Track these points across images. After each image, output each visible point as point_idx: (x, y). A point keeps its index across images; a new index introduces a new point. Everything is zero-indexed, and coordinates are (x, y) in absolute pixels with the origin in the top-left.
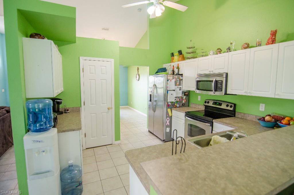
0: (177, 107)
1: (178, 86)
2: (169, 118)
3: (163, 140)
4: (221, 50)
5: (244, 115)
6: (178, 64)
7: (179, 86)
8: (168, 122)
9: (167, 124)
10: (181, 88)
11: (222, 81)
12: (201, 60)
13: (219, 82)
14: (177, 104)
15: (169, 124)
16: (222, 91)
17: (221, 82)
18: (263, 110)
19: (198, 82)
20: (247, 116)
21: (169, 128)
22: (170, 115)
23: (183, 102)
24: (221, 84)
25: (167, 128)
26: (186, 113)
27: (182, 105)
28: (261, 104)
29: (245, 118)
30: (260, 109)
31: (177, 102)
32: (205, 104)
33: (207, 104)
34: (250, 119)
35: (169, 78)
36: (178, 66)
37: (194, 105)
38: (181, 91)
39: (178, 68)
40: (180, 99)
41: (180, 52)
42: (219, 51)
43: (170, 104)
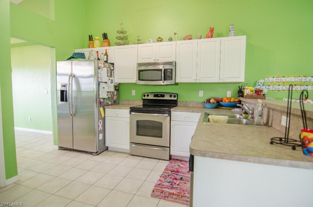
0: (109, 105)
1: (109, 78)
2: (101, 120)
3: (95, 152)
4: (162, 39)
5: (186, 103)
6: (106, 50)
7: (111, 78)
8: (100, 125)
9: (99, 129)
10: (112, 80)
11: (172, 70)
12: (141, 47)
13: (168, 70)
14: (109, 101)
15: (101, 129)
16: (172, 79)
17: (170, 70)
18: (202, 96)
19: (140, 71)
20: (189, 103)
21: (102, 134)
22: (103, 116)
23: (115, 99)
24: (170, 73)
25: (100, 135)
26: (131, 108)
27: (114, 102)
28: (200, 91)
29: (187, 106)
30: (200, 96)
31: (109, 98)
32: (143, 98)
33: (146, 98)
34: (192, 106)
35: (100, 65)
36: (106, 53)
37: (126, 102)
38: (113, 84)
39: (106, 54)
40: (111, 95)
41: (105, 36)
42: (160, 40)
43: (102, 100)
